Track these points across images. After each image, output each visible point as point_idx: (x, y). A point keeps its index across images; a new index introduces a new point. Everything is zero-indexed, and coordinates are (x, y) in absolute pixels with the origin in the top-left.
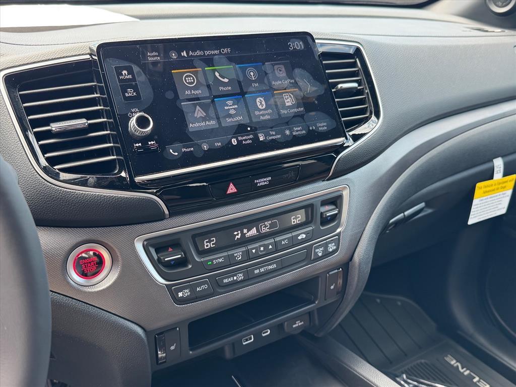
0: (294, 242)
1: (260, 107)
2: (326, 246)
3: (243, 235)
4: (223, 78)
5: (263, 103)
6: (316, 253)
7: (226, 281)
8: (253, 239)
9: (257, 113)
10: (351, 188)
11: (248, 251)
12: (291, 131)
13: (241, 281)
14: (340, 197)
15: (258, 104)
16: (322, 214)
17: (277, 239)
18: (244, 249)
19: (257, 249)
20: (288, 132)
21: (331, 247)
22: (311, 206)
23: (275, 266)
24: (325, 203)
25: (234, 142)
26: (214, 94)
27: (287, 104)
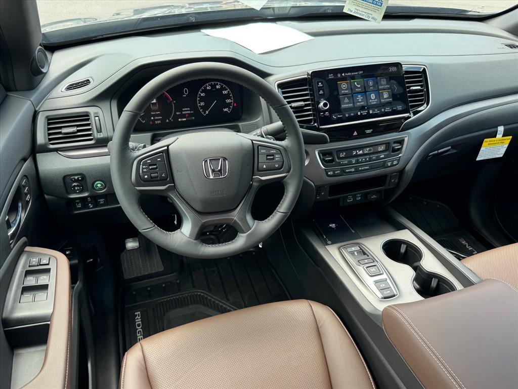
0: (378, 158)
1: (372, 98)
2: (393, 161)
3: (357, 153)
4: (358, 85)
5: (374, 96)
6: (387, 164)
7: (347, 171)
8: (361, 155)
9: (371, 101)
10: (410, 137)
11: (358, 160)
12: (385, 109)
13: (353, 172)
14: (403, 140)
15: (372, 97)
16: (393, 147)
17: (371, 156)
18: (356, 159)
19: (362, 159)
20: (383, 110)
21: (395, 163)
22: (389, 143)
23: (368, 167)
24: (395, 142)
25: (359, 113)
26: (353, 92)
27: (385, 97)
